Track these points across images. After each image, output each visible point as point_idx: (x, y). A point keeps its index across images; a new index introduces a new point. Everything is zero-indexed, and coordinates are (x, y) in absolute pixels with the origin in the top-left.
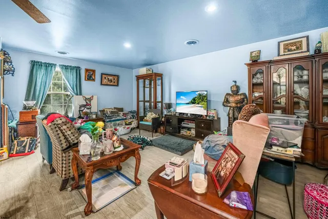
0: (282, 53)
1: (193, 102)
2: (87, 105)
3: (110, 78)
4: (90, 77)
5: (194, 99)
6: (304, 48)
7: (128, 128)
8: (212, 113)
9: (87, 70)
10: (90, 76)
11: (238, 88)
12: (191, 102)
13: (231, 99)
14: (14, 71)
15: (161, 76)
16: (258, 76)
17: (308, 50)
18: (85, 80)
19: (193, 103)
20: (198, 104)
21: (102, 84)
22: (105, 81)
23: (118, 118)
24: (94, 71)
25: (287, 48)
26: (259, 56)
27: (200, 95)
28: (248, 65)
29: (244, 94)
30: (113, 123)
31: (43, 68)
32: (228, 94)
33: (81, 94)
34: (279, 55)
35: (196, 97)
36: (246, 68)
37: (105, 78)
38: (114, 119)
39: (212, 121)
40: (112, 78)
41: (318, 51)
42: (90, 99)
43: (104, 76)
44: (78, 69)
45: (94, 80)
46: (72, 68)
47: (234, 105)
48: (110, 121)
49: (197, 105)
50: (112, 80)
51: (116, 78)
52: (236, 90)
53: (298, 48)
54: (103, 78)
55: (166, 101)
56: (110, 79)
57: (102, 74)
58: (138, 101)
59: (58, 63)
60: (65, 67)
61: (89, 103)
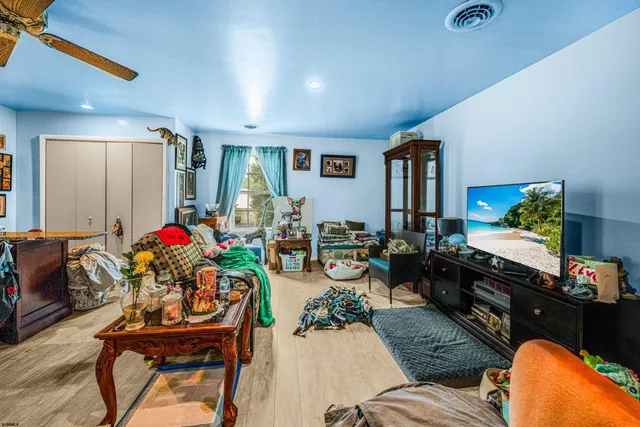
1: (512, 220)
2: (295, 213)
3: (338, 162)
4: (302, 163)
5: (514, 212)
7: (357, 267)
10: (302, 159)
12: (506, 220)
14: (205, 162)
18: (294, 169)
19: (513, 224)
20: (528, 228)
21: (322, 175)
22: (329, 169)
23: (346, 243)
27: (535, 197)
30: (334, 251)
31: (236, 154)
33: (285, 194)
35: (520, 206)
37: (329, 163)
38: (337, 244)
40: (341, 162)
43: (326, 160)
44: (282, 151)
45: (308, 168)
46: (273, 150)
48: (330, 248)
49: (525, 233)
50: (341, 167)
51: (349, 161)
54: (325, 164)
55: (450, 212)
56: (337, 165)
57: (323, 156)
58: (388, 210)
59: (254, 145)
60: (263, 150)
61: (297, 209)
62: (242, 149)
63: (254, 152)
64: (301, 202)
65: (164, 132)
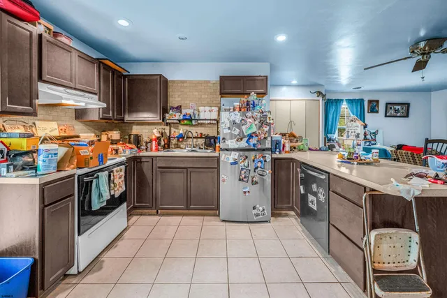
3: (397, 107)
4: (374, 108)
9: (370, 102)
18: (368, 112)
21: (386, 116)
24: (377, 102)
31: (334, 104)
37: (391, 108)
40: (399, 107)
45: (377, 112)
46: (356, 101)
51: (405, 107)
54: (388, 109)
57: (387, 104)
59: (345, 98)
60: (350, 101)
61: (373, 137)
62: (338, 102)
63: (345, 103)
64: (375, 134)
65: (319, 93)
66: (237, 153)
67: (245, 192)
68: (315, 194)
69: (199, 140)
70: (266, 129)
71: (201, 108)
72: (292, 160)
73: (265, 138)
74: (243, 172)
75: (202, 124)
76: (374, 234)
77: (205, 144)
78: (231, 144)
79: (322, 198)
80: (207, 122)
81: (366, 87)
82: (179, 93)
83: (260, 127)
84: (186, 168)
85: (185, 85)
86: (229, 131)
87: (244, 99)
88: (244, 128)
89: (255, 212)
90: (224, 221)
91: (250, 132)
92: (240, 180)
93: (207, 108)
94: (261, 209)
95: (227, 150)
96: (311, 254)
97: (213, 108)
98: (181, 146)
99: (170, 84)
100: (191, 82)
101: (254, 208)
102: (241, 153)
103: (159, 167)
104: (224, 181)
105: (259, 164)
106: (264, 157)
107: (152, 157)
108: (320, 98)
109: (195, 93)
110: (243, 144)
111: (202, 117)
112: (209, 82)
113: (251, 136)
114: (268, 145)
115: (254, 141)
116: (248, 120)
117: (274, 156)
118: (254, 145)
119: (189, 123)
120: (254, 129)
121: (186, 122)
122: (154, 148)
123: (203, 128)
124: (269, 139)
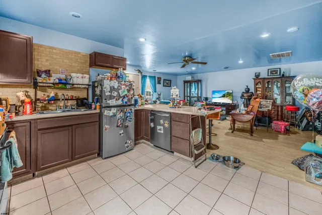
0: (269, 75)
1: (224, 96)
3: (168, 82)
4: (159, 82)
5: (224, 95)
6: (279, 74)
8: (235, 102)
9: (158, 78)
11: (249, 89)
12: (222, 96)
13: (245, 95)
15: (200, 81)
16: (259, 84)
17: (280, 75)
18: (157, 84)
21: (164, 86)
22: (165, 84)
24: (161, 78)
25: (272, 72)
26: (259, 75)
27: (228, 93)
28: (254, 79)
29: (252, 93)
32: (243, 92)
33: (156, 92)
34: (268, 76)
36: (253, 80)
37: (165, 82)
39: (235, 105)
41: (283, 75)
42: (160, 95)
44: (155, 78)
47: (247, 98)
49: (226, 98)
51: (170, 82)
52: (248, 90)
53: (276, 73)
55: (204, 95)
57: (164, 80)
58: (184, 96)
59: (148, 75)
60: (150, 77)
63: (148, 77)
65: (139, 71)
66: (116, 109)
67: (121, 134)
68: (163, 125)
69: (69, 101)
70: (132, 92)
71: (73, 75)
72: (142, 110)
73: (132, 98)
74: (119, 121)
75: (76, 88)
76: (193, 132)
77: (77, 104)
78: (112, 102)
79: (166, 125)
80: (83, 86)
81: (158, 71)
82: (47, 58)
83: (129, 91)
84: (72, 125)
85: (54, 51)
86: (110, 94)
87: (114, 71)
88: (120, 91)
89: (126, 145)
90: (105, 158)
91: (124, 94)
92: (117, 126)
93: (80, 75)
94: (130, 142)
95: (108, 107)
96: (162, 155)
97: (85, 75)
98: (50, 108)
99: (34, 47)
100: (61, 50)
101: (126, 143)
102: (118, 108)
103: (40, 130)
104: (106, 129)
105: (129, 115)
106: (131, 110)
107: (30, 121)
108: (140, 74)
109: (65, 61)
110: (120, 102)
111: (75, 82)
112: (79, 53)
113: (124, 97)
114: (133, 102)
115: (126, 100)
116: (123, 87)
117: (136, 109)
118: (126, 102)
119: (63, 86)
120: (126, 93)
121: (60, 86)
122: (28, 111)
123: (74, 92)
124: (133, 98)
